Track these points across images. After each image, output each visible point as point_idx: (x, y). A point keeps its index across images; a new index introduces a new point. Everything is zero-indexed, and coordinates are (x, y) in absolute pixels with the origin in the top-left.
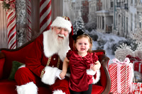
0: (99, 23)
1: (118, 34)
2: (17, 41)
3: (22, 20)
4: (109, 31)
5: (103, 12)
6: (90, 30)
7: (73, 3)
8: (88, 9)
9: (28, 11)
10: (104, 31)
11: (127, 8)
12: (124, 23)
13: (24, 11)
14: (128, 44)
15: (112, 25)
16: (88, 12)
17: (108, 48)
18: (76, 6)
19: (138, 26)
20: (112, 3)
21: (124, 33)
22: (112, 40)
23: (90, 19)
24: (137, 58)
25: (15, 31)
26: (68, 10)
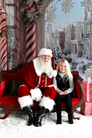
1: (87, 58)
2: (8, 62)
3: (12, 45)
4: (81, 55)
5: (76, 41)
10: (76, 55)
13: (13, 38)
15: (83, 51)
17: (80, 68)
20: (82, 35)
22: (83, 62)
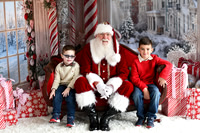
0: (150, 24)
6: (140, 31)
7: (121, 3)
8: (137, 8)
9: (71, 10)
11: (179, 9)
12: (176, 24)
14: (181, 46)
16: (137, 12)
18: (124, 5)
19: (191, 27)
21: (176, 35)
23: (140, 20)
24: (190, 61)
25: (56, 31)
26: (116, 10)
